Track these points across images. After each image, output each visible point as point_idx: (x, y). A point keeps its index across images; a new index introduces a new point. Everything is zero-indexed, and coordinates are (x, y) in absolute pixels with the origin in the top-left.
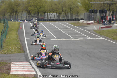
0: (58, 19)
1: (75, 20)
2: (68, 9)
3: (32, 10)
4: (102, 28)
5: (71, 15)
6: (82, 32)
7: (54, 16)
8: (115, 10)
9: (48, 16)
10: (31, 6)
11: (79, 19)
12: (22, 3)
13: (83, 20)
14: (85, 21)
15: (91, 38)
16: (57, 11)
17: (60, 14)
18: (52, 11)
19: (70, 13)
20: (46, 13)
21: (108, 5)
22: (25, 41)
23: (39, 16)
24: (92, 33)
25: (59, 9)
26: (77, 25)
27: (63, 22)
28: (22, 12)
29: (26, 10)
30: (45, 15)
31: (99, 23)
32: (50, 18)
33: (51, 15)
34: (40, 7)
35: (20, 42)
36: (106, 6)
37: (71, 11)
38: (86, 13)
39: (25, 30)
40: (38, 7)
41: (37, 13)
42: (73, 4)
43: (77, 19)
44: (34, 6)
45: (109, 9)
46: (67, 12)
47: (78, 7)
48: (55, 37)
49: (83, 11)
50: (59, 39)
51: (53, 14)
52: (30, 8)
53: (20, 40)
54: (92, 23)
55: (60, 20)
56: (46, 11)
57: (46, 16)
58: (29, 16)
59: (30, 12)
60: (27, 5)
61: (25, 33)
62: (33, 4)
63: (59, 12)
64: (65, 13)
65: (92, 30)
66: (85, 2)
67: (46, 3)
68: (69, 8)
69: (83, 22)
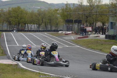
0: (38, 30)
1: (54, 31)
2: (47, 21)
3: (13, 21)
4: (79, 38)
5: (50, 26)
6: (60, 41)
7: (34, 27)
8: (92, 22)
9: (28, 27)
10: (11, 17)
11: (58, 30)
12: (3, 14)
13: (62, 31)
14: (64, 32)
15: (68, 46)
16: (37, 22)
17: (40, 25)
18: (32, 22)
19: (50, 24)
20: (26, 24)
21: (86, 17)
22: (6, 48)
23: (20, 28)
24: (69, 42)
25: (39, 20)
26: (56, 35)
27: (43, 33)
28: (3, 23)
29: (7, 21)
30: (25, 26)
31: (77, 34)
32: (30, 29)
33: (31, 26)
34: (20, 18)
35: (2, 48)
36: (84, 17)
37: (50, 22)
38: (65, 24)
39: (6, 39)
40: (18, 18)
41: (18, 24)
42: (53, 16)
43: (56, 30)
44: (15, 17)
45: (87, 21)
46: (47, 23)
47: (57, 19)
48: (34, 44)
49: (62, 22)
50: (38, 47)
51: (33, 25)
52: (11, 19)
53: (2, 47)
54: (70, 33)
55: (40, 31)
56: (26, 22)
57: (27, 27)
58: (10, 27)
59: (11, 22)
60: (8, 16)
61: (7, 41)
62: (14, 15)
63: (39, 23)
64: (45, 24)
65: (70, 40)
66: (64, 14)
67: (26, 15)
68: (49, 20)
69: (62, 32)
